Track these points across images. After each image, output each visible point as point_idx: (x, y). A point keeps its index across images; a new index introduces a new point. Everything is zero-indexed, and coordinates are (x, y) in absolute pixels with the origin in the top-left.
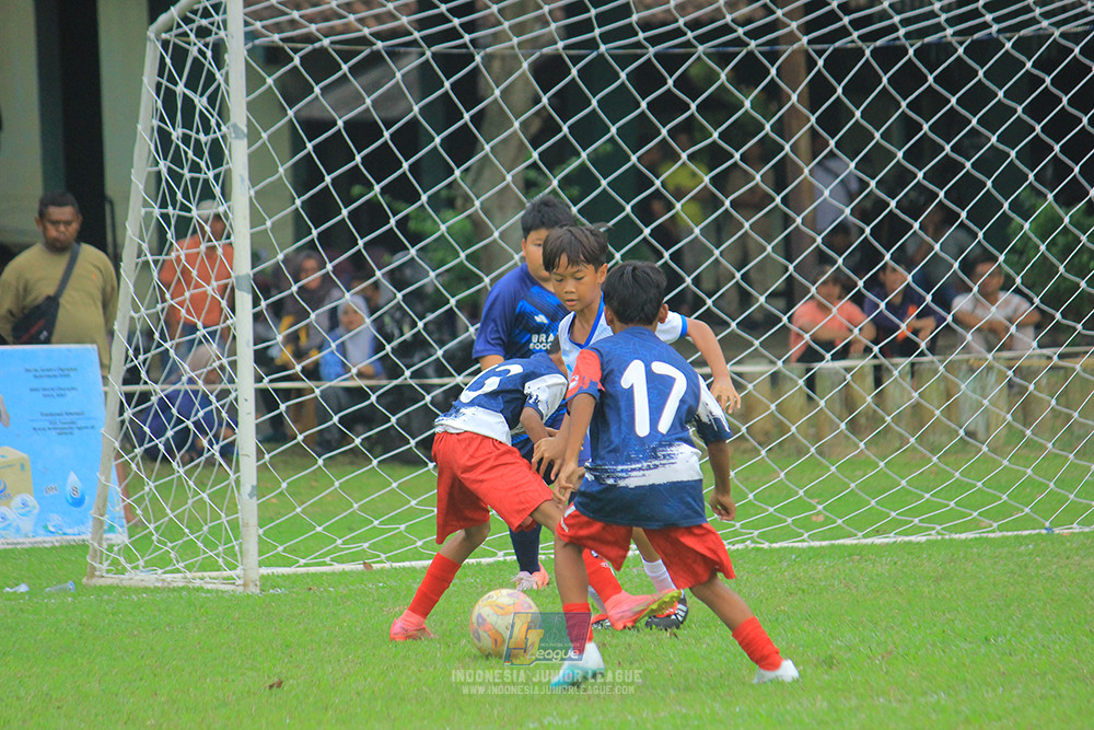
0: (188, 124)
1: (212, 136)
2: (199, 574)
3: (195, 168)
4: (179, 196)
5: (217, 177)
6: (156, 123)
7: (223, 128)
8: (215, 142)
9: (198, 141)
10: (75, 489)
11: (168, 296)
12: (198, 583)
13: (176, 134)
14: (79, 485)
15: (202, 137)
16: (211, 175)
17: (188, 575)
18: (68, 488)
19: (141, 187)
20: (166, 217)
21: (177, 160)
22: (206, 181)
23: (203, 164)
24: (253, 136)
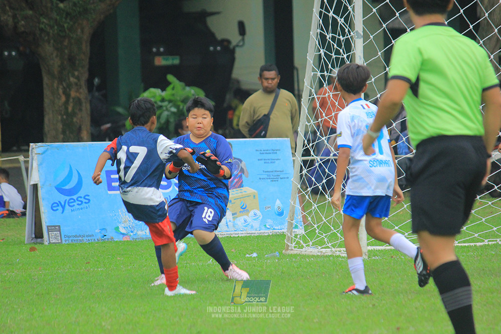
0: (335, 31)
1: (346, 37)
2: (339, 249)
3: (338, 52)
4: (330, 66)
5: (348, 57)
6: (319, 31)
7: (352, 33)
8: (347, 40)
9: (339, 39)
10: (279, 208)
11: (324, 115)
12: (338, 253)
13: (329, 36)
14: (281, 206)
15: (341, 37)
16: (345, 56)
17: (333, 249)
18: (276, 207)
19: (312, 62)
20: (323, 76)
21: (329, 49)
22: (343, 59)
23: (341, 51)
24: (366, 37)
